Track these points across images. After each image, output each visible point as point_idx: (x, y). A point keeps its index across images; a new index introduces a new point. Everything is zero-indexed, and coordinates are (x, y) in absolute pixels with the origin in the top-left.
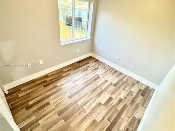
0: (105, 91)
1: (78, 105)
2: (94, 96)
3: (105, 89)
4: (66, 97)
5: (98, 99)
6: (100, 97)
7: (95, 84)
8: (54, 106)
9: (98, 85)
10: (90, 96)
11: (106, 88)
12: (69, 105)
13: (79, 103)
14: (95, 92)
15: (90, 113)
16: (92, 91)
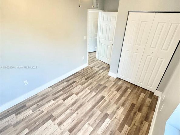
0: (68, 107)
1: (95, 92)
2: (82, 99)
3: (67, 110)
4: (107, 96)
5: (77, 98)
6: (75, 100)
7: (78, 115)
8: (112, 89)
9: (75, 115)
10: (85, 100)
11: (65, 112)
12: (102, 91)
13: (94, 93)
14: (79, 104)
15: (85, 88)
16: (83, 105)
